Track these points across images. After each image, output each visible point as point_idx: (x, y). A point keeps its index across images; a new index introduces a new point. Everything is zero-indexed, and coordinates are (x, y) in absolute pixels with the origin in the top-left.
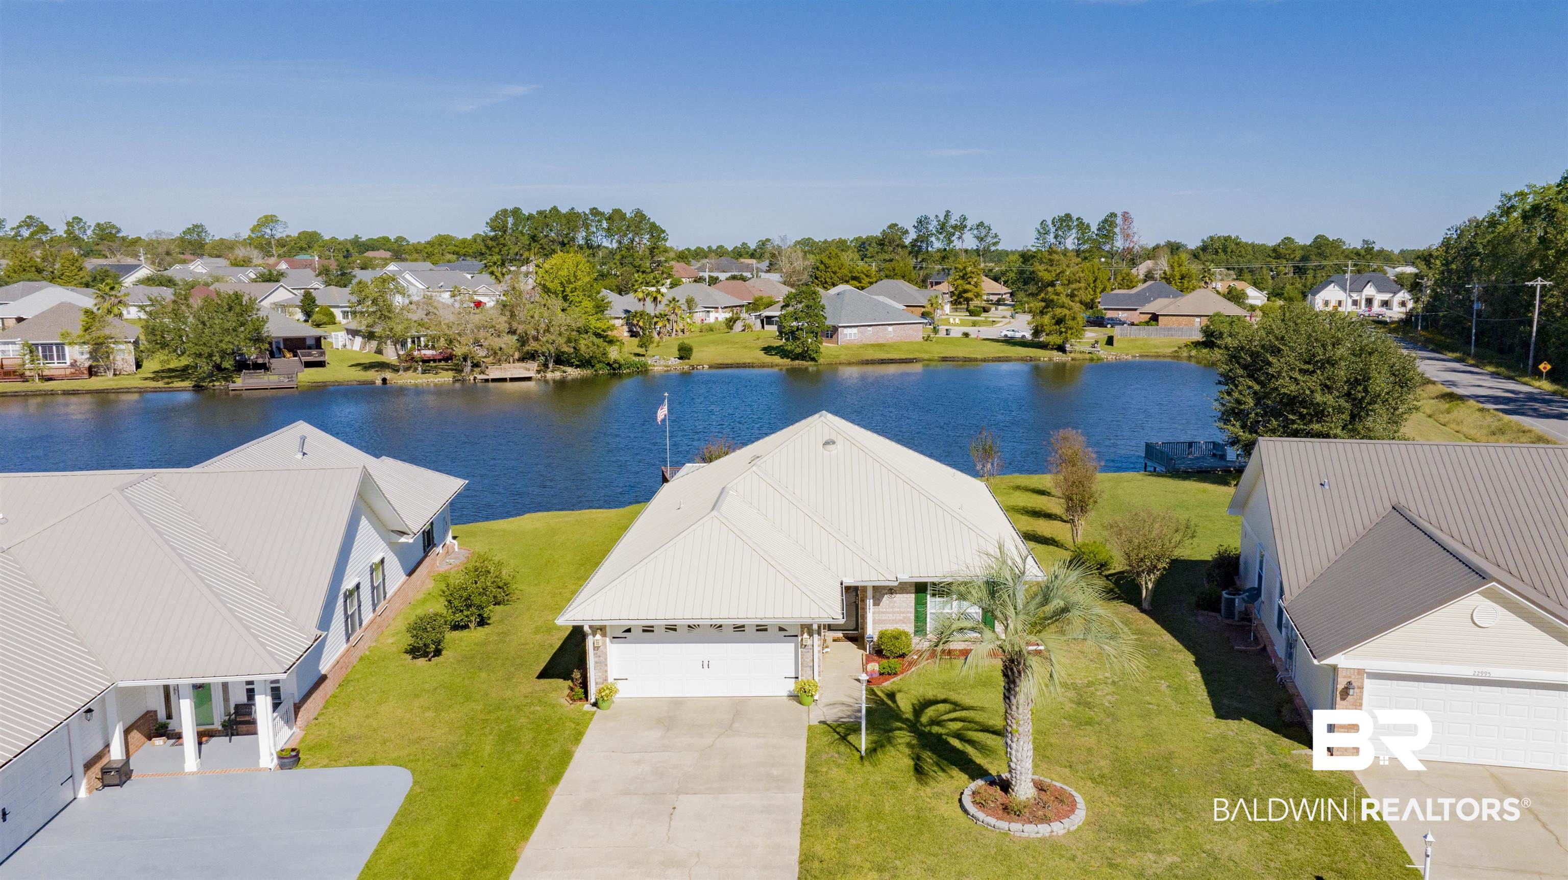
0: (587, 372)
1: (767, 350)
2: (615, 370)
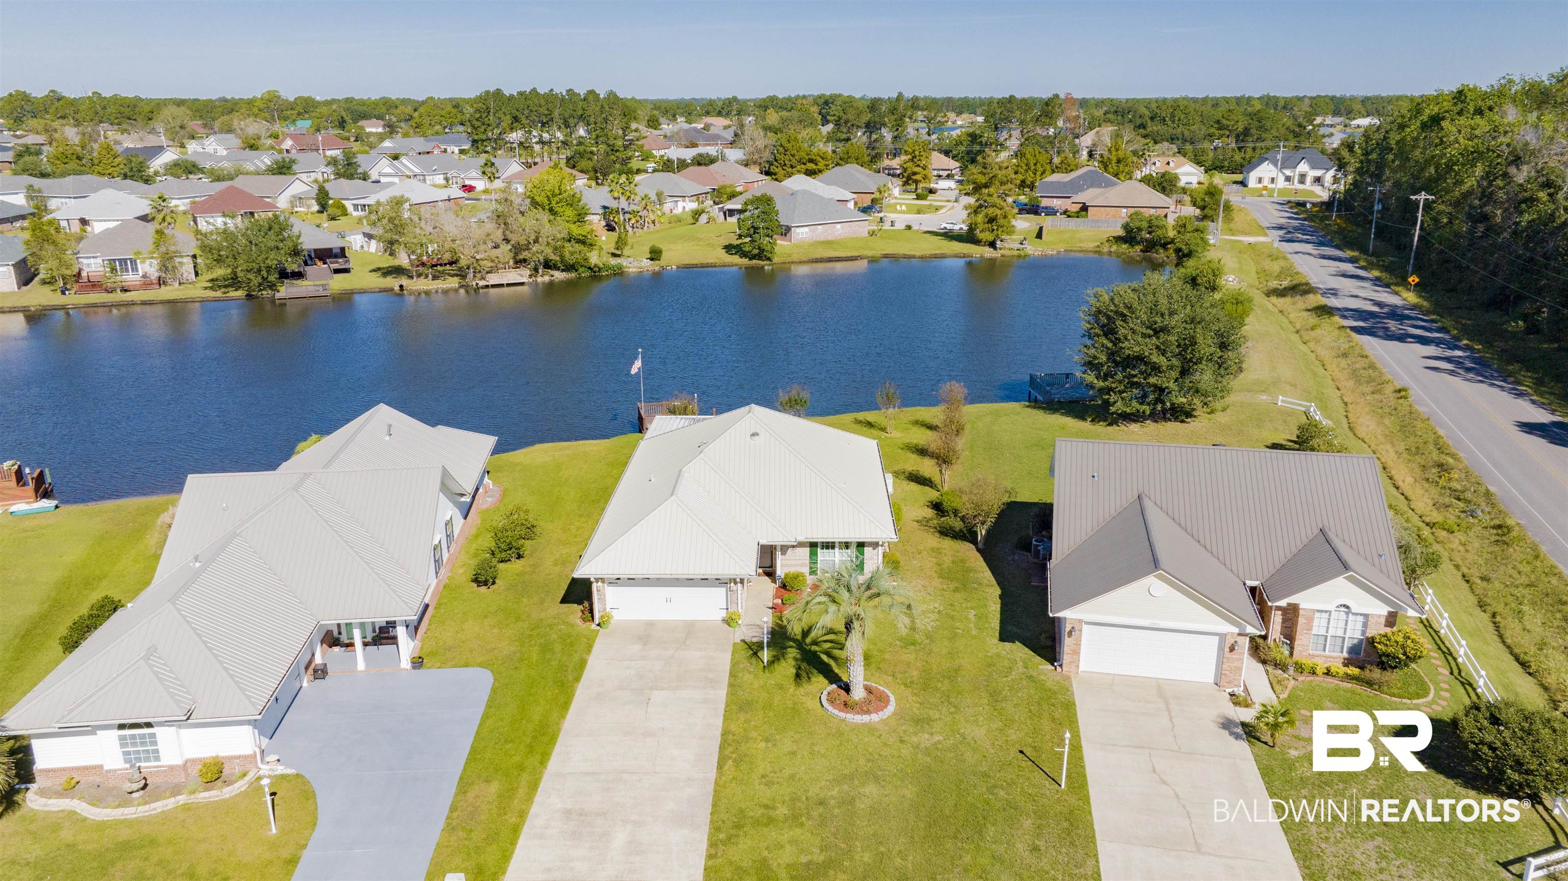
0: (573, 275)
1: (728, 248)
2: (596, 274)
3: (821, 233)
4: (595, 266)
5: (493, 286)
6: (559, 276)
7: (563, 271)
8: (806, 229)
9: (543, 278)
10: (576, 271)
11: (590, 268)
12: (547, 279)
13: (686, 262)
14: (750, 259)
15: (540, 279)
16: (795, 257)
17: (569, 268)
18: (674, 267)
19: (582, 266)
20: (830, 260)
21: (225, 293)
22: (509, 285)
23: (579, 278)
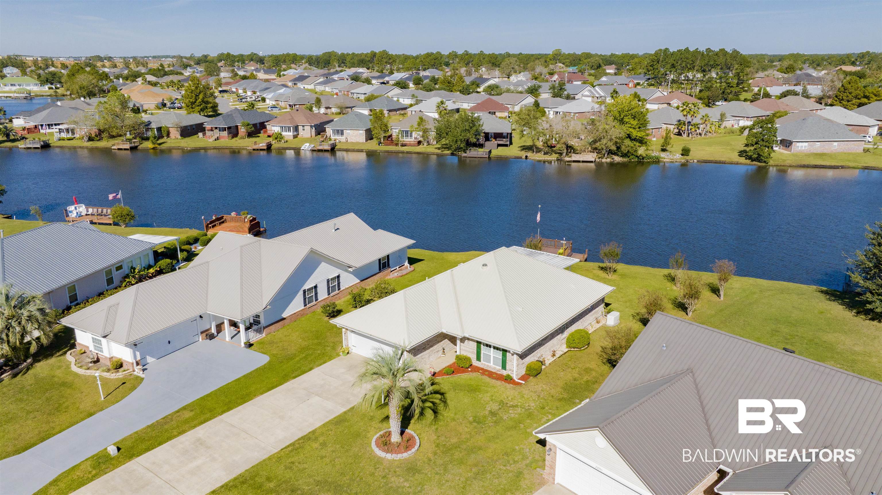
0: (626, 160)
1: (742, 153)
2: (639, 160)
3: (818, 147)
4: (640, 155)
5: (574, 161)
6: (617, 159)
7: (621, 156)
8: (806, 144)
9: (607, 160)
10: (629, 157)
11: (637, 156)
12: (609, 160)
13: (705, 159)
14: (752, 161)
15: (604, 160)
16: (788, 163)
17: (624, 155)
18: (695, 161)
19: (632, 155)
20: (816, 167)
21: (442, 151)
22: (583, 162)
23: (630, 162)
